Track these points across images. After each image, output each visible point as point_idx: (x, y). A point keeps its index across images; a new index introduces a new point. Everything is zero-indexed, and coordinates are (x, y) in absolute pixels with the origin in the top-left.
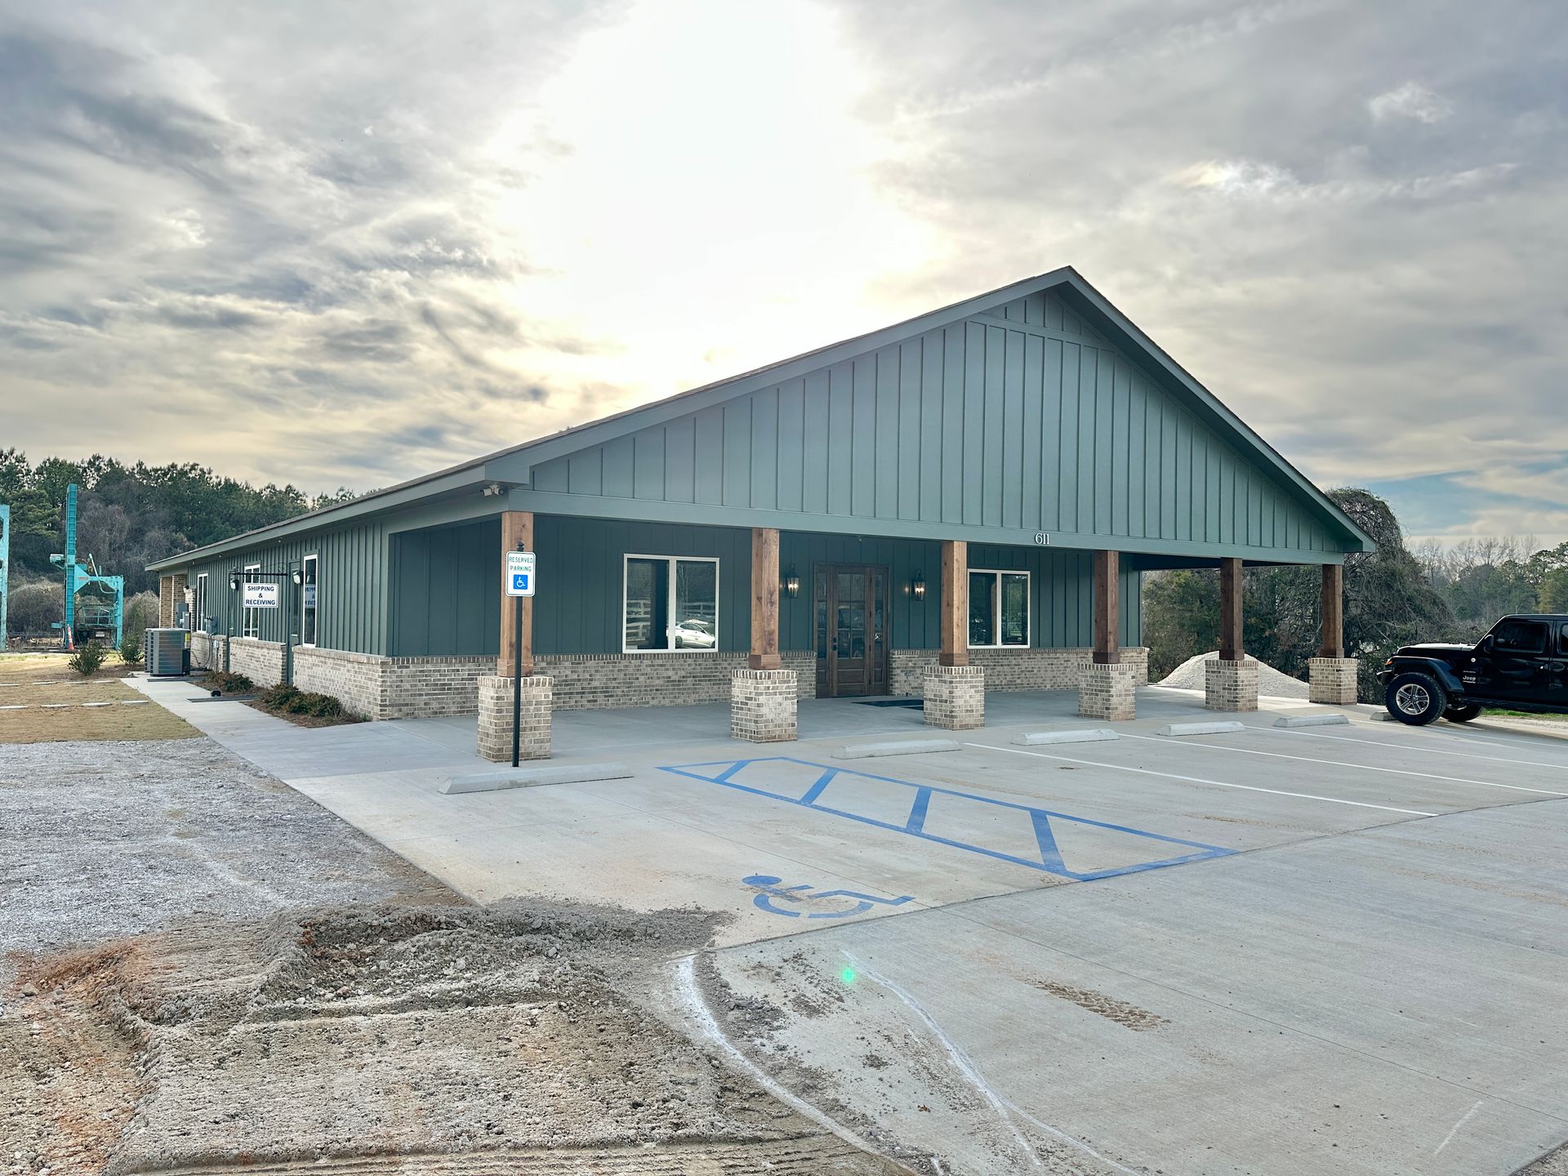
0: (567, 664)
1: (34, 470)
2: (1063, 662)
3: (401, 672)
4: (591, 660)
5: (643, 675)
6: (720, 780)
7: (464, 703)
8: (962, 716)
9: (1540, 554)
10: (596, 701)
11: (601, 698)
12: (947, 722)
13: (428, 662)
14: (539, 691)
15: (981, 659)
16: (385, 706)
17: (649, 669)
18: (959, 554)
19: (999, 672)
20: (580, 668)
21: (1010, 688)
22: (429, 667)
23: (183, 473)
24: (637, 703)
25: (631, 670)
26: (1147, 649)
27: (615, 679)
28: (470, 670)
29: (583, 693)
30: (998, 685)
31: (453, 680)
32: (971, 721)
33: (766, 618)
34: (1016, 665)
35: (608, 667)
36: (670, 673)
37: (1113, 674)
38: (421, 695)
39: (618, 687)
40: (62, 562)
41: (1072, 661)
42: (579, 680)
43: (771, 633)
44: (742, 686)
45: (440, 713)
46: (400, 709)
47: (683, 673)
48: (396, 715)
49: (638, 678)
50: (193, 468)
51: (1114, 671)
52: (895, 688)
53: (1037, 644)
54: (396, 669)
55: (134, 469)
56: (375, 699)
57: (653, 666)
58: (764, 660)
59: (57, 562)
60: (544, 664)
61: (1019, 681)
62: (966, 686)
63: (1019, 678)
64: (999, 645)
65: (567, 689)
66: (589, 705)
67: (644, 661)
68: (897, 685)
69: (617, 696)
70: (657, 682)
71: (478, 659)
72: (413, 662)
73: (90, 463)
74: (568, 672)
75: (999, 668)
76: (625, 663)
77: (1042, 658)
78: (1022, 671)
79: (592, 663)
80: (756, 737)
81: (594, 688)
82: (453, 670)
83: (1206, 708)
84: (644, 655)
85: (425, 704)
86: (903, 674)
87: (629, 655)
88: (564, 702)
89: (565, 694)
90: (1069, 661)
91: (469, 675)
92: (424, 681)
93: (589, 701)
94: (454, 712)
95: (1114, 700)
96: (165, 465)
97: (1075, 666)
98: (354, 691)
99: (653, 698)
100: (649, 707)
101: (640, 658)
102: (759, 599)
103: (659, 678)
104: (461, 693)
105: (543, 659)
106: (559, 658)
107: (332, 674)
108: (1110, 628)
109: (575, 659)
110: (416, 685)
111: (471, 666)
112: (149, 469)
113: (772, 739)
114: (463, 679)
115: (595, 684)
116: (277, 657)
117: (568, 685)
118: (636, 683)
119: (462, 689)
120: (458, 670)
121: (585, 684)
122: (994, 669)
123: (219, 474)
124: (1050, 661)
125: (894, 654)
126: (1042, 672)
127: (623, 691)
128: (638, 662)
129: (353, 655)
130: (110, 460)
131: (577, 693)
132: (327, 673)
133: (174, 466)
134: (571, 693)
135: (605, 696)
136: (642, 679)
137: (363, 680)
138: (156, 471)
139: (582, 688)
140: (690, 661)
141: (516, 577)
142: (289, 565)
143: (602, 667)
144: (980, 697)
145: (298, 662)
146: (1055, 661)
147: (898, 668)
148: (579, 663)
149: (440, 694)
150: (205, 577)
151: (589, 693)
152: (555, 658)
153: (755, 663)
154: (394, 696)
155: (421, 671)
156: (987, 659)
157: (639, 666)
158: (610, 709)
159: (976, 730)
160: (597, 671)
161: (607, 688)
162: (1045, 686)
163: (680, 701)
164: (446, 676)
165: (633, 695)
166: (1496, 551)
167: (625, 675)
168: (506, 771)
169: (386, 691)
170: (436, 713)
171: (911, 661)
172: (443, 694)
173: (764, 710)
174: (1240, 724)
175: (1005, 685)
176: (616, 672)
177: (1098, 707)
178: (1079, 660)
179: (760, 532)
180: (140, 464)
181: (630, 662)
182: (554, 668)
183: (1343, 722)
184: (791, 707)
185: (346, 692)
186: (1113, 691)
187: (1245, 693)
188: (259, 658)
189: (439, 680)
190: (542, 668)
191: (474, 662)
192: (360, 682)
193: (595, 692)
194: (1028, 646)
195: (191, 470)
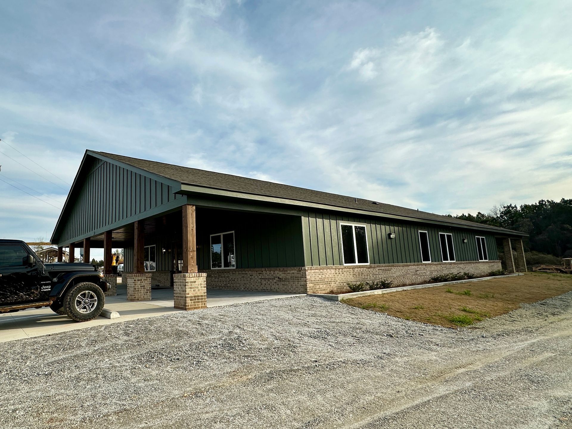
2: (249, 276)
15: (214, 274)
21: (225, 288)
30: (220, 286)
34: (227, 277)
41: (254, 275)
61: (229, 285)
63: (229, 283)
64: (223, 268)
75: (220, 278)
77: (239, 274)
78: (230, 280)
90: (252, 275)
124: (243, 275)
126: (239, 281)
156: (216, 274)
162: (241, 288)
175: (223, 286)
178: (258, 275)
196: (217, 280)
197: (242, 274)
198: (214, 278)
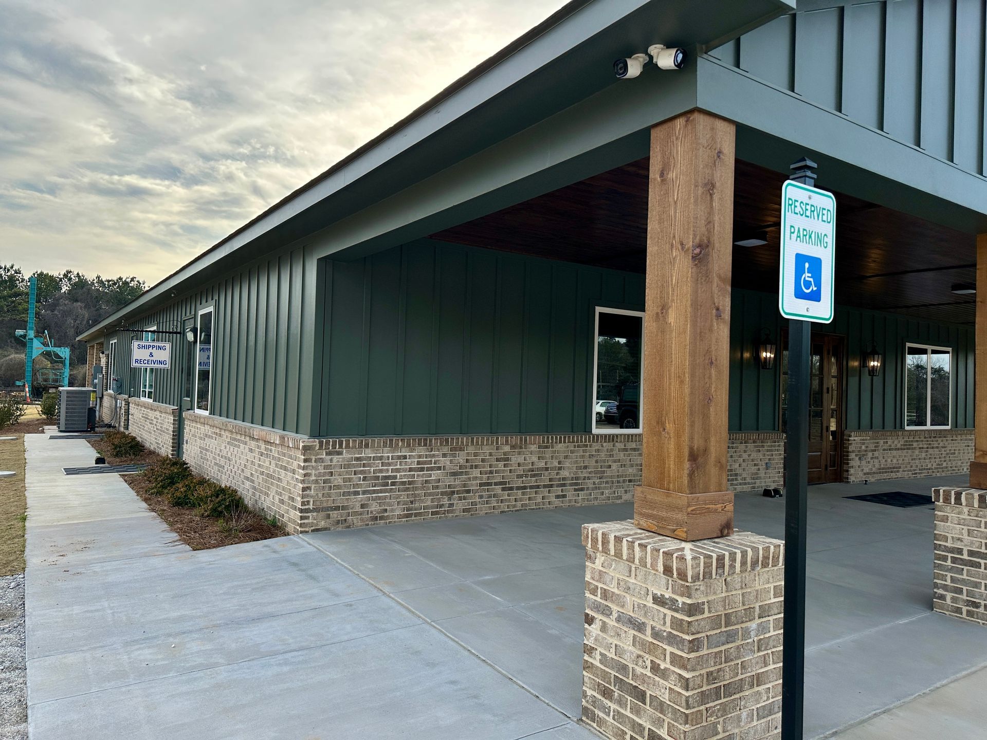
0: (534, 448)
1: (26, 278)
3: (331, 460)
4: (560, 442)
5: (615, 462)
7: (412, 502)
10: (564, 496)
11: (570, 493)
13: (367, 446)
16: (307, 511)
17: (622, 454)
19: (931, 454)
20: (548, 453)
21: (937, 472)
22: (369, 453)
23: (126, 283)
24: (608, 498)
25: (603, 455)
27: (585, 467)
28: (420, 456)
29: (551, 486)
30: (928, 469)
31: (398, 470)
34: (943, 447)
35: (578, 451)
38: (356, 493)
39: (589, 478)
40: (24, 336)
42: (547, 469)
45: (382, 518)
48: (322, 524)
49: (610, 467)
50: (132, 280)
52: (851, 475)
53: (955, 425)
54: (324, 456)
55: (94, 280)
56: (293, 499)
57: (626, 450)
59: (21, 336)
60: (507, 448)
61: (945, 464)
63: (945, 461)
64: (929, 427)
65: (533, 481)
66: (557, 502)
67: (617, 444)
68: (852, 471)
69: (588, 489)
70: (630, 470)
71: (431, 441)
72: (348, 446)
73: (65, 276)
74: (534, 459)
75: (930, 451)
76: (596, 446)
77: (961, 440)
78: (947, 453)
79: (560, 447)
81: (564, 479)
82: (399, 457)
84: (617, 436)
85: (362, 506)
86: (857, 458)
87: (598, 436)
88: (530, 499)
89: (531, 487)
91: (418, 463)
92: (362, 472)
93: (558, 497)
94: (399, 517)
96: (115, 279)
98: (259, 480)
99: (626, 492)
100: (622, 504)
101: (613, 440)
103: (632, 466)
104: (407, 489)
105: (507, 441)
106: (526, 440)
107: (228, 451)
109: (543, 441)
110: (350, 480)
111: (421, 451)
112: (104, 280)
114: (411, 470)
115: (565, 473)
116: (168, 422)
117: (534, 476)
118: (608, 473)
119: (410, 483)
120: (405, 457)
121: (553, 474)
122: (927, 452)
124: (966, 443)
125: (850, 436)
126: (961, 454)
127: (594, 483)
128: (608, 445)
130: (78, 274)
131: (545, 486)
132: (223, 448)
133: (120, 279)
134: (538, 487)
135: (576, 490)
136: (615, 466)
137: (273, 467)
138: (109, 281)
139: (550, 480)
142: (183, 323)
143: (572, 452)
145: (189, 429)
147: (853, 451)
148: (547, 447)
149: (381, 491)
150: (115, 343)
151: (558, 486)
152: (521, 440)
154: (320, 495)
155: (358, 459)
156: (922, 441)
157: (612, 450)
158: (581, 507)
160: (566, 457)
161: (577, 478)
162: (963, 469)
164: (389, 464)
165: (605, 488)
167: (597, 462)
169: (309, 488)
170: (376, 519)
171: (864, 444)
172: (385, 491)
175: (934, 469)
176: (587, 459)
180: (98, 277)
181: (602, 446)
182: (519, 453)
185: (247, 478)
188: (152, 420)
189: (381, 471)
190: (505, 454)
191: (425, 445)
192: (267, 468)
193: (564, 485)
194: (949, 427)
196: (924, 455)
197: (966, 440)
198: (917, 452)
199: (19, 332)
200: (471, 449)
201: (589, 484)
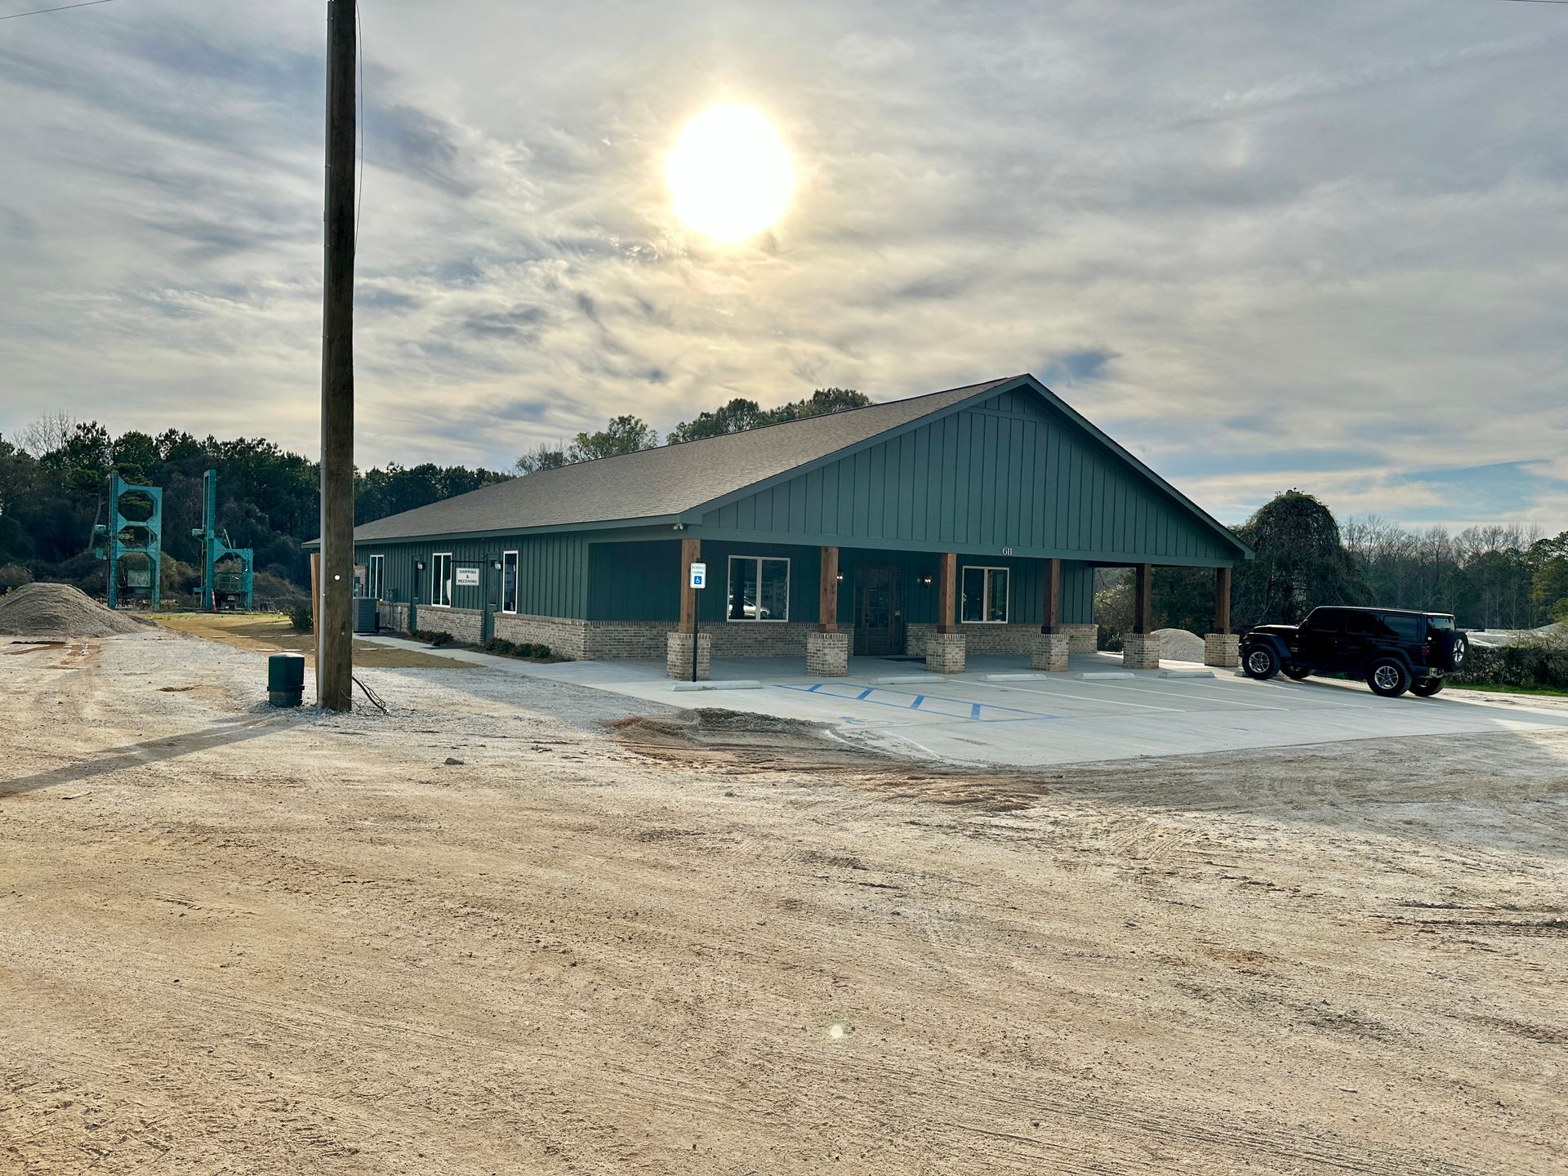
1: (113, 441)
2: (1032, 634)
3: (596, 630)
5: (739, 636)
6: (811, 690)
8: (950, 665)
9: (1541, 542)
12: (940, 669)
13: (611, 625)
14: (705, 642)
15: (971, 631)
16: (586, 651)
17: (743, 632)
18: (951, 561)
19: (984, 639)
21: (992, 652)
22: (611, 628)
23: (250, 447)
24: (736, 655)
25: (732, 633)
26: (1097, 626)
27: (722, 639)
28: (635, 630)
30: (983, 650)
31: (625, 636)
32: (956, 669)
33: (829, 602)
34: (997, 635)
35: (717, 630)
36: (757, 636)
37: (1053, 641)
38: (607, 645)
39: (724, 644)
40: (203, 536)
43: (832, 611)
44: (814, 643)
45: (618, 657)
46: (596, 654)
47: (765, 636)
48: (593, 657)
49: (736, 639)
50: (261, 442)
51: (1054, 639)
52: (909, 649)
53: (1013, 621)
54: (593, 629)
55: (204, 443)
56: (579, 647)
57: (746, 630)
58: (828, 627)
59: (198, 536)
61: (998, 647)
62: (953, 646)
63: (999, 645)
64: (985, 621)
67: (740, 627)
69: (723, 650)
70: (749, 641)
71: (640, 623)
72: (602, 624)
73: (167, 436)
75: (984, 637)
76: (728, 628)
77: (1016, 631)
78: (1001, 640)
79: (707, 628)
80: (823, 674)
82: (625, 630)
83: (1123, 667)
84: (740, 623)
85: (609, 651)
86: (914, 640)
87: (731, 623)
91: (634, 633)
92: (609, 636)
95: (1053, 658)
96: (234, 440)
97: (1031, 636)
98: (559, 641)
99: (746, 652)
100: (743, 658)
101: (738, 625)
102: (825, 590)
103: (750, 639)
104: (629, 645)
107: (536, 631)
108: (1053, 610)
110: (604, 639)
111: (636, 628)
112: (219, 443)
113: (832, 675)
114: (630, 636)
116: (474, 619)
118: (735, 642)
119: (630, 642)
122: (980, 638)
123: (283, 450)
125: (908, 626)
126: (1016, 641)
127: (727, 647)
128: (736, 628)
129: (557, 620)
130: (185, 434)
132: (531, 630)
133: (242, 440)
136: (739, 639)
137: (567, 634)
138: (226, 444)
140: (770, 628)
141: (696, 577)
142: (491, 556)
143: (714, 630)
144: (962, 654)
145: (498, 622)
146: (1026, 634)
147: (911, 636)
149: (617, 645)
150: (380, 559)
153: (822, 629)
154: (591, 645)
155: (607, 630)
156: (976, 630)
157: (737, 630)
158: (721, 658)
159: (959, 675)
161: (717, 644)
163: (763, 655)
164: (621, 633)
165: (733, 650)
166: (1501, 539)
167: (728, 636)
168: (690, 684)
169: (587, 642)
170: (615, 657)
171: (919, 631)
172: (619, 645)
173: (828, 658)
174: (1132, 674)
175: (989, 649)
176: (722, 634)
177: (1042, 664)
179: (826, 549)
180: (211, 438)
181: (732, 628)
183: (1210, 676)
184: (844, 656)
185: (551, 641)
186: (1053, 652)
187: (1151, 657)
188: (453, 620)
189: (617, 636)
192: (565, 636)
194: (1006, 622)
195: (258, 445)
199: (196, 532)
200: (660, 628)
201: (724, 647)
